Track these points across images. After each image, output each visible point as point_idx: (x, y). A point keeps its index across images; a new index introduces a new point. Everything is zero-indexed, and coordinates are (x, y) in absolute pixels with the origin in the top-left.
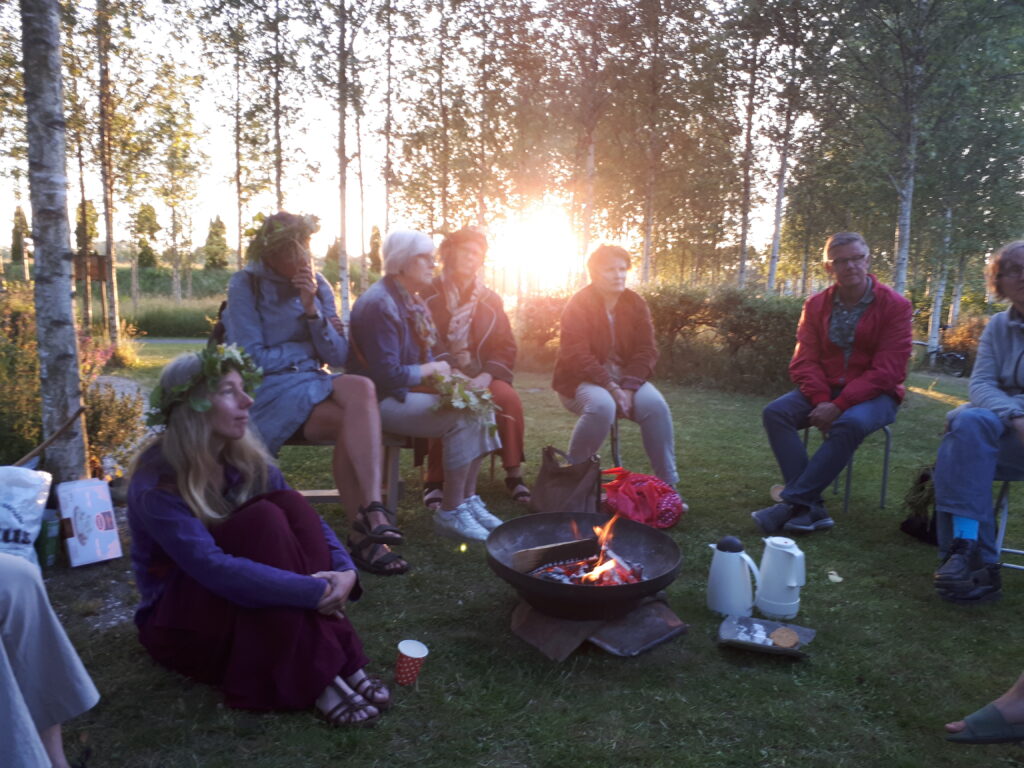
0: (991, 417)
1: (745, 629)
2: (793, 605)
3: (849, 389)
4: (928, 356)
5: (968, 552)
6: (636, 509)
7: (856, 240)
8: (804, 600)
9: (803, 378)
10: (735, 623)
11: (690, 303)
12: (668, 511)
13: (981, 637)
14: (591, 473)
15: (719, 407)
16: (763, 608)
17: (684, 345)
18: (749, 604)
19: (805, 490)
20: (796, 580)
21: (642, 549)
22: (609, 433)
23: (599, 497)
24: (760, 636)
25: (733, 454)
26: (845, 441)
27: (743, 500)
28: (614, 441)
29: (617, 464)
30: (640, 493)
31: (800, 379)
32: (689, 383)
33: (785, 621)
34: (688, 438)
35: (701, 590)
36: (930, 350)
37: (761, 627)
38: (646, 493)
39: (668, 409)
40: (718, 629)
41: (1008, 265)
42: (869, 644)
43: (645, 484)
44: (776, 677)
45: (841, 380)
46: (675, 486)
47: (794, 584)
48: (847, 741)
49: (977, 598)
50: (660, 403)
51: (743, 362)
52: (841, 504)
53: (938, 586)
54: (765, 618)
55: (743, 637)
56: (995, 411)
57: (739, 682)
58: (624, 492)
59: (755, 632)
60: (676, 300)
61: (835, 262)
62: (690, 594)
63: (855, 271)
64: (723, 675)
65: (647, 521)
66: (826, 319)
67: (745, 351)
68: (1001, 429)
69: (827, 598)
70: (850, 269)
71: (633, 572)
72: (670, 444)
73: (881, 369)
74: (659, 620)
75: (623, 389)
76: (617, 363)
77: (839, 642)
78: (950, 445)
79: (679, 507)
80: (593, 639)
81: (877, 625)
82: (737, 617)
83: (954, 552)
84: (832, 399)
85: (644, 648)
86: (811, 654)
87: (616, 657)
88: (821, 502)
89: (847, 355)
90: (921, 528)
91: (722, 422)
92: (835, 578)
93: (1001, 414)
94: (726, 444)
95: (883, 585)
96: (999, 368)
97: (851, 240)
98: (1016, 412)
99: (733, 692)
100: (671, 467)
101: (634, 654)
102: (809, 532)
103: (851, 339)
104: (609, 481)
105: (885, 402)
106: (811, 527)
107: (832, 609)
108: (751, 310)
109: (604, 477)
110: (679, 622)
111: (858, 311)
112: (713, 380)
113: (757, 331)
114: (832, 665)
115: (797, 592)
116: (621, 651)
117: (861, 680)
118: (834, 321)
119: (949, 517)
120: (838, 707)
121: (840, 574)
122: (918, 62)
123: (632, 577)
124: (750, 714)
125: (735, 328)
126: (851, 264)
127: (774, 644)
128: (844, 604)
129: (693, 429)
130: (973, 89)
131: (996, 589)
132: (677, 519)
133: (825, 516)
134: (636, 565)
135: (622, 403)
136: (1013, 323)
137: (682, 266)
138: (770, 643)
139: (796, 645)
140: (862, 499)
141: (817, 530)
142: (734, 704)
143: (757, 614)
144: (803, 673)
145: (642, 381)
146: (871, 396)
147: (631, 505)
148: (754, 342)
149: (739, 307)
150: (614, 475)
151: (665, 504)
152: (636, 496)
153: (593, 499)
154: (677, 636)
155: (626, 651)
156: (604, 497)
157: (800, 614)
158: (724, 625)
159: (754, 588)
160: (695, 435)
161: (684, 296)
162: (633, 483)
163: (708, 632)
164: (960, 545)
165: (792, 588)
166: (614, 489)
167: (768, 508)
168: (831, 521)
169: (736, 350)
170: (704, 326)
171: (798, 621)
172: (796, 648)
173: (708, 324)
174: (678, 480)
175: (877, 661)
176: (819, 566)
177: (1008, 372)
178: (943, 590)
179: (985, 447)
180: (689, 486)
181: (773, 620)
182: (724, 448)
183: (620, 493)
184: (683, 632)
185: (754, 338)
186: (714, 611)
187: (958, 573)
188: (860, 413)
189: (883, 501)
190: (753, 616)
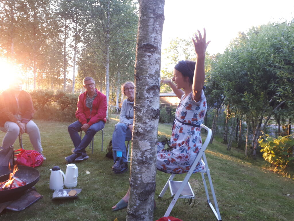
0: (124, 125)
1: (61, 193)
2: (75, 183)
3: (92, 120)
4: (116, 110)
5: (120, 160)
6: (27, 161)
7: (91, 79)
8: (79, 181)
9: (79, 117)
10: (58, 192)
11: (49, 95)
12: (38, 161)
13: (123, 182)
14: (10, 152)
15: (58, 126)
16: (67, 186)
17: (47, 108)
18: (62, 185)
19: (80, 149)
20: (76, 175)
21: (27, 175)
22: (18, 137)
23: (14, 159)
24: (65, 194)
25: (62, 140)
26: (91, 134)
27: (64, 154)
28: (20, 140)
29: (21, 147)
30: (29, 156)
31: (78, 118)
32: (49, 120)
33: (73, 188)
34: (48, 137)
35: (48, 183)
36: (116, 108)
37: (66, 191)
38: (31, 156)
39: (38, 129)
40: (52, 195)
41: (126, 88)
42: (96, 190)
43: (31, 153)
44: (70, 205)
45: (90, 117)
46: (42, 153)
47: (75, 177)
48: (88, 218)
49: (123, 172)
50: (35, 127)
51: (66, 113)
52: (91, 152)
53: (113, 170)
54: (67, 188)
55: (60, 195)
56: (125, 124)
57: (58, 209)
58: (23, 156)
59: (64, 193)
60: (44, 94)
61: (86, 85)
62: (45, 186)
63: (91, 88)
64: (53, 209)
65: (31, 165)
66: (85, 101)
67: (66, 110)
68: (126, 128)
69: (85, 179)
70: (90, 87)
71: (23, 183)
72: (39, 139)
73: (99, 114)
74: (33, 196)
75: (22, 123)
76: (20, 114)
77: (88, 191)
78: (115, 133)
79: (42, 159)
80: (8, 208)
81: (98, 184)
82: (58, 190)
83: (117, 161)
84: (87, 123)
85: (26, 206)
86: (80, 196)
87: (17, 211)
88: (85, 152)
89: (91, 110)
90: (110, 155)
91: (59, 131)
92: (88, 173)
93: (126, 124)
94: (60, 138)
95: (100, 173)
96: (126, 113)
97: (90, 79)
98: (129, 124)
99: (56, 213)
100: (40, 147)
101: (23, 209)
102: (82, 161)
103: (92, 106)
104: (18, 154)
105: (101, 123)
106: (82, 159)
107: (87, 182)
108: (67, 98)
109: (15, 152)
110: (40, 195)
111: (93, 98)
112: (57, 118)
113: (69, 104)
114: (86, 198)
115: (76, 179)
116: (18, 209)
117: (93, 200)
118: (87, 101)
119: (115, 152)
120: (86, 210)
121: (89, 171)
122: (108, 33)
123: (23, 184)
124: (61, 218)
125: (63, 103)
126: (90, 86)
127: (69, 195)
128: (90, 180)
129: (50, 134)
130: (120, 43)
131: (127, 168)
132: (42, 163)
133: (86, 156)
134: (24, 180)
135: (22, 127)
136: (128, 102)
137: (48, 83)
138: (68, 195)
139: (76, 194)
140: (97, 150)
141: (84, 160)
142: (56, 217)
143: (65, 187)
144: (78, 202)
145: (29, 120)
146: (98, 121)
147: (25, 160)
148: (69, 107)
149: (64, 96)
150: (20, 151)
151: (37, 158)
152: (28, 157)
153: (12, 160)
154: (39, 200)
155: (20, 209)
156: (16, 159)
157: (78, 185)
158: (54, 193)
159: (64, 180)
160: (50, 136)
161: (47, 93)
162: (26, 153)
163: (49, 196)
164: (118, 159)
165: (75, 178)
166: (19, 156)
167: (70, 156)
168: (88, 157)
169: (64, 109)
170: (54, 102)
171: (77, 187)
172: (76, 195)
173: (55, 101)
174: (42, 150)
175: (97, 194)
176: (83, 170)
177: (128, 114)
178: (115, 171)
179: (123, 133)
180: (47, 152)
181: (70, 188)
182: (59, 139)
183: (22, 157)
184: (41, 198)
185: (69, 105)
186: (51, 190)
187: (118, 166)
188: (95, 126)
189: (102, 150)
190: (64, 189)
